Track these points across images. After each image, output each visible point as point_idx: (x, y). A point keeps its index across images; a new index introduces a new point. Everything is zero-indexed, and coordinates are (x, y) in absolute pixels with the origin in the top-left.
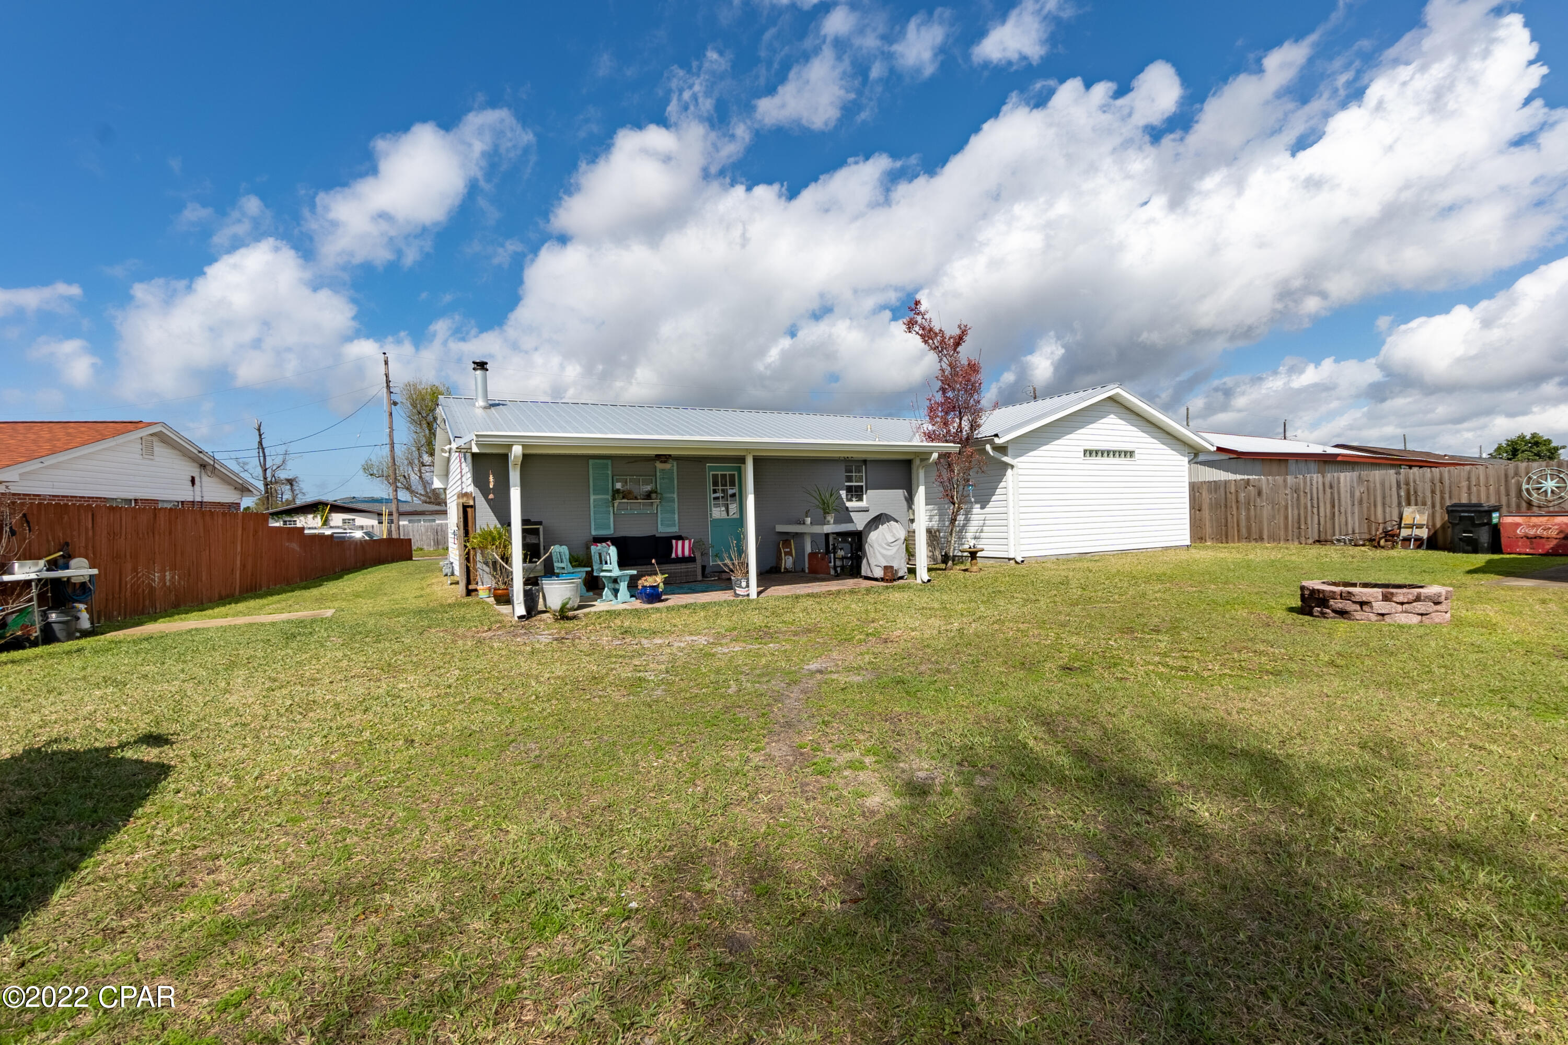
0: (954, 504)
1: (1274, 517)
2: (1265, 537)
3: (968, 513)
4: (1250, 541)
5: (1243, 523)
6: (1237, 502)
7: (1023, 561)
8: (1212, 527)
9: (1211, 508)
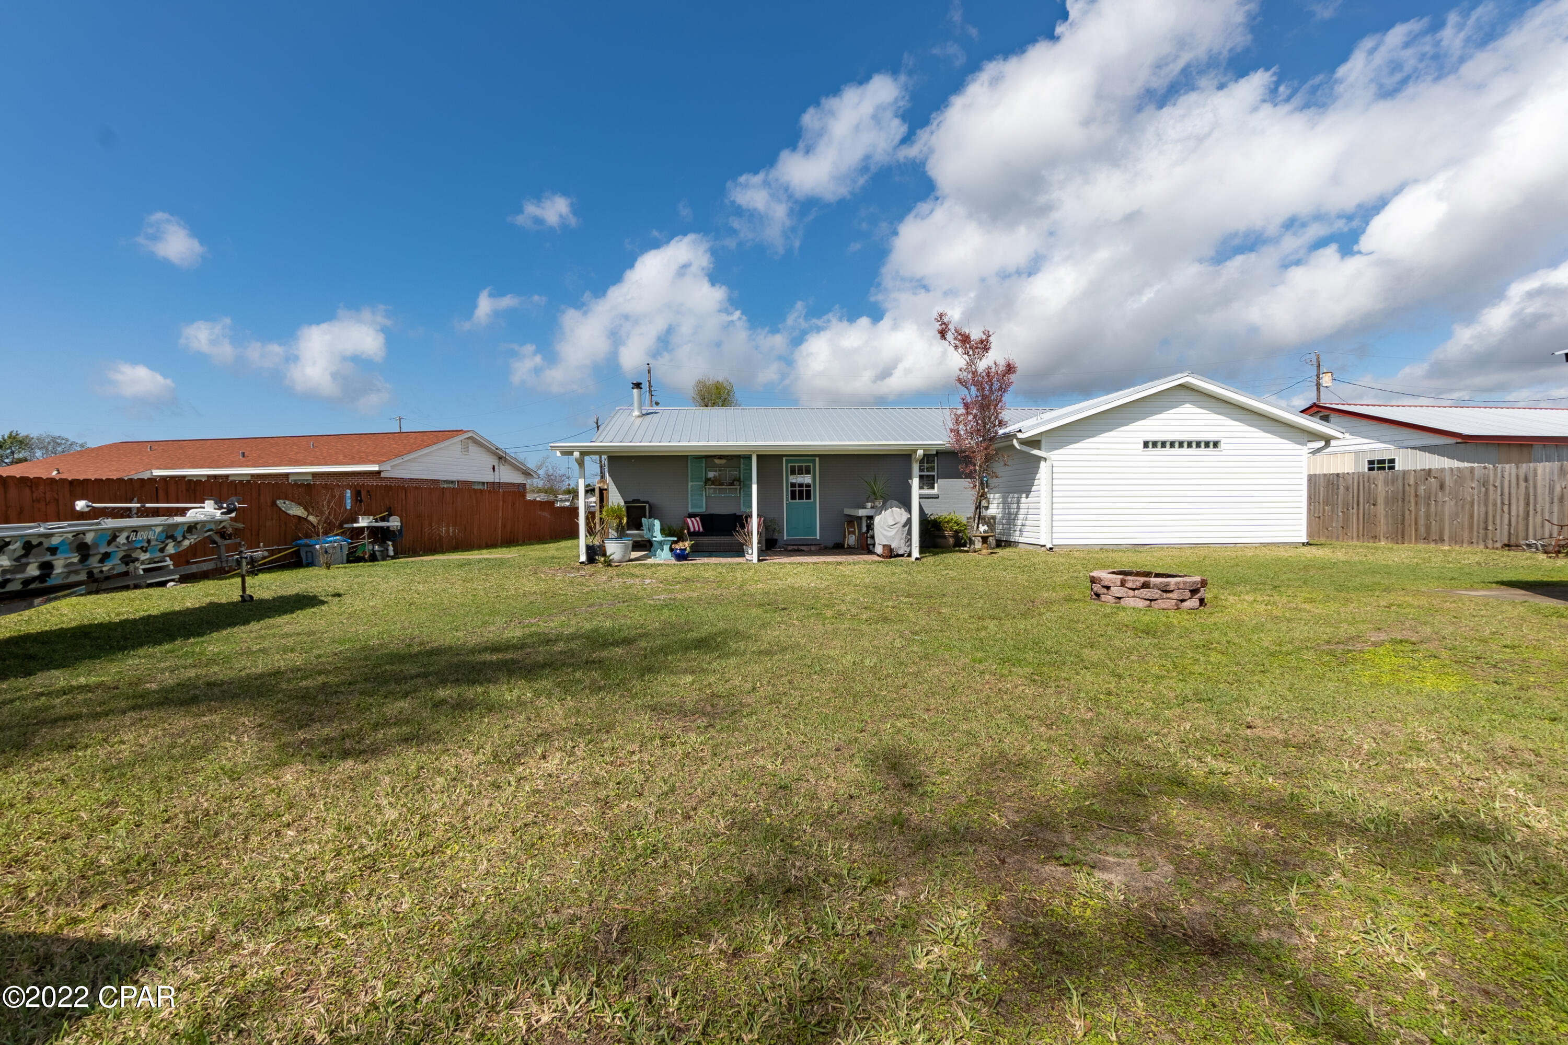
1: (1457, 514)
2: (1446, 538)
3: (1018, 503)
4: (1429, 543)
5: (1422, 522)
6: (1416, 496)
7: (1051, 549)
8: (1387, 524)
9: (1387, 502)
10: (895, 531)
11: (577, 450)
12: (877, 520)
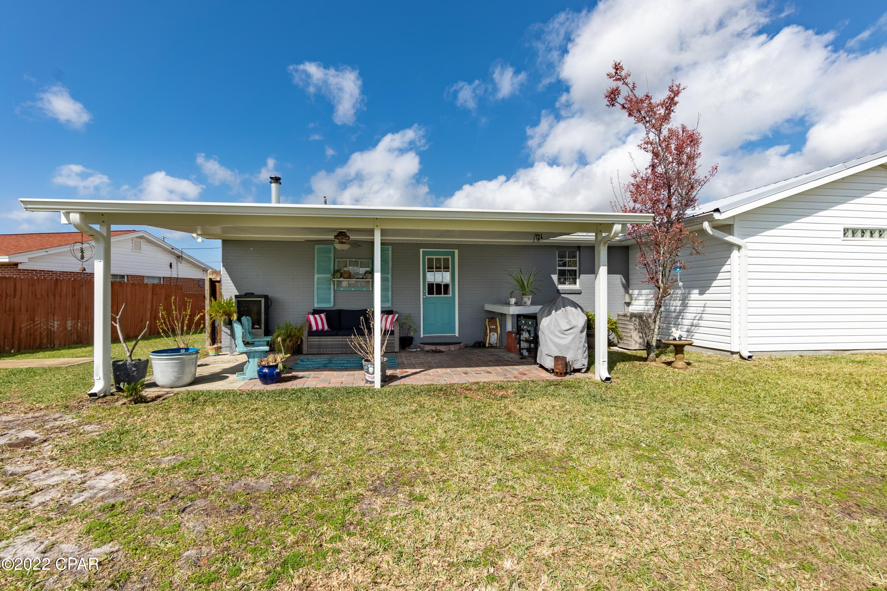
0: (659, 288)
3: (685, 299)
7: (750, 357)
10: (570, 338)
11: (75, 211)
12: (545, 323)
